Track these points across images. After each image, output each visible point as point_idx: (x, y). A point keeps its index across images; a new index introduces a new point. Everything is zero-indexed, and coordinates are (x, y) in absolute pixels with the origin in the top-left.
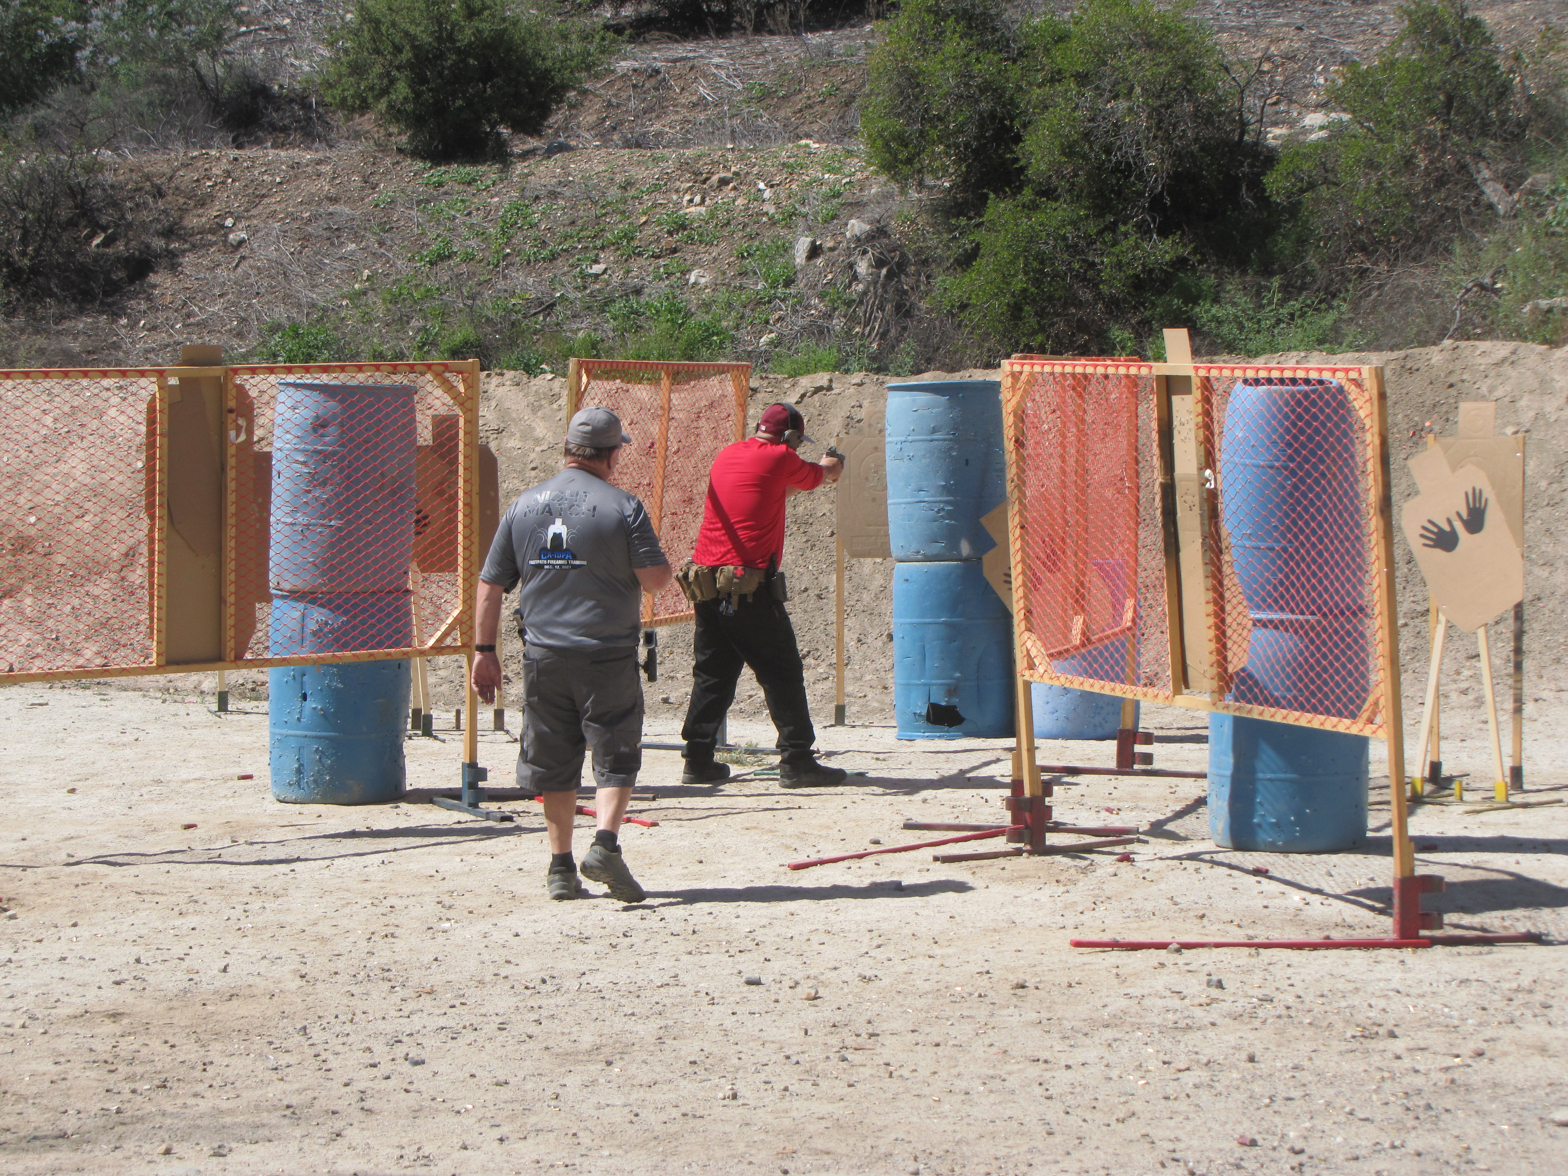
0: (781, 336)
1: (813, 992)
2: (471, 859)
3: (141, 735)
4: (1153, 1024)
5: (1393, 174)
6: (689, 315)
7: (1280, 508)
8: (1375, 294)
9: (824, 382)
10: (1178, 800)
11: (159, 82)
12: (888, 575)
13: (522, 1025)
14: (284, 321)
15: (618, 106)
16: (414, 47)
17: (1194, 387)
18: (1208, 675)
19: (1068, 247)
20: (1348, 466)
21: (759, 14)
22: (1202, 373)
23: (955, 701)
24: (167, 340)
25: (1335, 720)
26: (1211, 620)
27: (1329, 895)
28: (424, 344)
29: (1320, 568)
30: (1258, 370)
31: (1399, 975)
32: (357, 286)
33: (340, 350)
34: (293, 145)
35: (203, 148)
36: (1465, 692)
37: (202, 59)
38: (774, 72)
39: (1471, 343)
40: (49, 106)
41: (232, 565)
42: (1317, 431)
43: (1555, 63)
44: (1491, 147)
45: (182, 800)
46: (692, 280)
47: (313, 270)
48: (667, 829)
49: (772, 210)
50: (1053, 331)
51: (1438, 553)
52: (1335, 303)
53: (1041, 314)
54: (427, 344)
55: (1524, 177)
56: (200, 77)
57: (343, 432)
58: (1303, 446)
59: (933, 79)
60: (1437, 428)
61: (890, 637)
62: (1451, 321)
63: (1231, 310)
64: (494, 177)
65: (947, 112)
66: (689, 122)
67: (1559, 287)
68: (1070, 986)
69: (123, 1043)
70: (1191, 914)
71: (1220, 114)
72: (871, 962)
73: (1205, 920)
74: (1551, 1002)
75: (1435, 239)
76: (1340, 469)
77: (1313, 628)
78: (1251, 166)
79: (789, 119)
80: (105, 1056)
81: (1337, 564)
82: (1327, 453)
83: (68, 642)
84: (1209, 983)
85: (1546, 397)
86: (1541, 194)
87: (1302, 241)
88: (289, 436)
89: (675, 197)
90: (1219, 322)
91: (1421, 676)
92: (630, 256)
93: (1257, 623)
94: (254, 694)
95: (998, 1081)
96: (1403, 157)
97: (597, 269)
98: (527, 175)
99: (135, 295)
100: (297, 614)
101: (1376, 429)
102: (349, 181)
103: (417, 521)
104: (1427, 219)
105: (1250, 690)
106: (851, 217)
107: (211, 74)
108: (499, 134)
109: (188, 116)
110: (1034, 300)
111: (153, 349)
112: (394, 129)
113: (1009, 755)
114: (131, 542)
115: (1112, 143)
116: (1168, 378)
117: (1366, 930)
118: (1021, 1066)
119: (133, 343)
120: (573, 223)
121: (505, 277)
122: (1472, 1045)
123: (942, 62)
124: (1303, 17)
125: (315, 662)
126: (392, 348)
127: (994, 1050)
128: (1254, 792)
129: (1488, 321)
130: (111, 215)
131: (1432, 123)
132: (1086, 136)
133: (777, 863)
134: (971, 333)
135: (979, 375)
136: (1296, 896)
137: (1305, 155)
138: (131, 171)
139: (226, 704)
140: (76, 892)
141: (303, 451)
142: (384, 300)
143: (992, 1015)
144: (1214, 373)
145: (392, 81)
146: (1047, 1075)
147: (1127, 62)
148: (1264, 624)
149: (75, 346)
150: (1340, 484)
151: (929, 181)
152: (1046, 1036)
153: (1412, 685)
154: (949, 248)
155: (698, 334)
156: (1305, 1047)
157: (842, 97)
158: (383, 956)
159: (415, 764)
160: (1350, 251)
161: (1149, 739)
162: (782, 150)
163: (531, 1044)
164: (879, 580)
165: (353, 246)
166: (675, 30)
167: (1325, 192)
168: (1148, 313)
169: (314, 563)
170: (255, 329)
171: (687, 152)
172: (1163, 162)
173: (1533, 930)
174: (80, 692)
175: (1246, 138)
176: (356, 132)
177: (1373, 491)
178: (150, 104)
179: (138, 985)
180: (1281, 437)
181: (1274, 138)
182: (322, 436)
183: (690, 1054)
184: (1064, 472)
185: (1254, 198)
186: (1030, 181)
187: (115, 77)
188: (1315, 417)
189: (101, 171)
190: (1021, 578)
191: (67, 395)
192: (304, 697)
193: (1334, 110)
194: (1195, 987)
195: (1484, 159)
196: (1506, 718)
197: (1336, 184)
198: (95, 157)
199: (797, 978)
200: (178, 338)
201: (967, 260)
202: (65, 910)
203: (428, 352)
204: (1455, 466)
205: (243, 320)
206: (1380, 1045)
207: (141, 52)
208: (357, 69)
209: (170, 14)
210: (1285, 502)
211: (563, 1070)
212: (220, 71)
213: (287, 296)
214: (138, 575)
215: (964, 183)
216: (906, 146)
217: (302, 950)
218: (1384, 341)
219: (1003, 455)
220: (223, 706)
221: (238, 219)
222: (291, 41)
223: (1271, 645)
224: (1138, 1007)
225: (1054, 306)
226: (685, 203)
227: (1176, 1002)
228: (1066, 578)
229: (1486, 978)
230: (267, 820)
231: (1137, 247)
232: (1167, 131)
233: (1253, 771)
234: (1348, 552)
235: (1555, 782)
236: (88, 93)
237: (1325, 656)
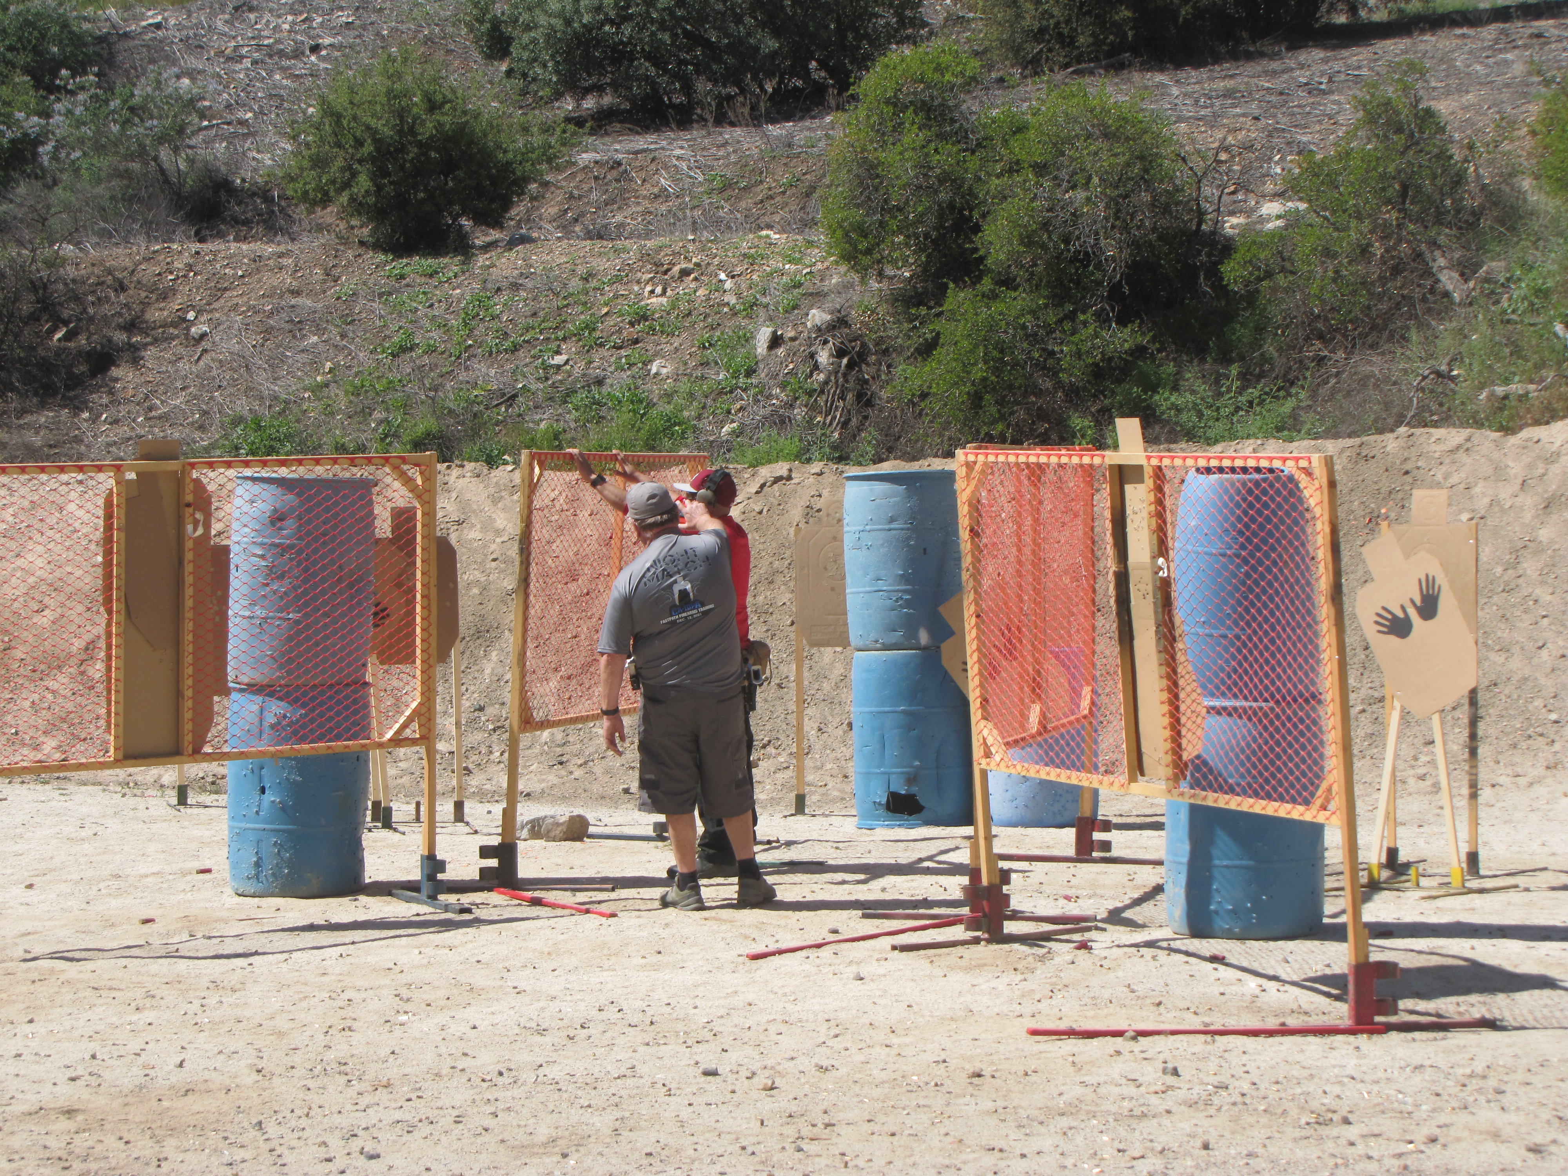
0: (742, 426)
1: (770, 1083)
2: (430, 951)
3: (100, 830)
4: (1108, 1112)
5: (1350, 263)
6: (650, 405)
7: (1232, 595)
8: (1333, 381)
9: (784, 472)
10: (1136, 887)
11: (121, 176)
12: (848, 664)
13: (478, 1118)
14: (246, 413)
15: (580, 198)
16: (375, 141)
17: (1146, 476)
18: (1163, 762)
19: (1027, 336)
20: (1299, 554)
21: (720, 106)
22: (1155, 462)
23: (914, 789)
24: (129, 434)
25: (1289, 806)
26: (1166, 708)
27: (1285, 982)
28: (386, 436)
29: (1273, 655)
30: (1209, 459)
31: (1353, 1062)
32: (319, 378)
33: (302, 442)
34: (255, 238)
35: (164, 242)
36: (1422, 778)
37: (165, 154)
38: (736, 163)
39: (1426, 430)
40: (11, 201)
41: (190, 659)
42: (1268, 520)
43: (1509, 152)
44: (1447, 235)
45: (140, 894)
46: (654, 370)
47: (275, 363)
48: (626, 920)
49: (733, 300)
50: (1013, 420)
51: (1393, 639)
52: (1293, 391)
53: (1001, 402)
54: (389, 436)
55: (1478, 265)
56: (162, 171)
57: (301, 525)
58: (1255, 534)
59: (893, 170)
60: (1392, 515)
61: (850, 725)
62: (1408, 409)
63: (1190, 398)
64: (456, 269)
65: (907, 202)
66: (650, 213)
67: (1514, 374)
68: (1026, 1074)
69: (78, 1140)
70: (1148, 1001)
71: (1178, 203)
72: (828, 1051)
73: (1162, 1007)
74: (1503, 1088)
75: (1391, 327)
76: (1291, 557)
77: (1266, 715)
78: (1209, 255)
79: (750, 210)
80: (59, 1153)
81: (1289, 651)
82: (1278, 541)
83: (27, 737)
84: (1164, 1071)
85: (1500, 484)
86: (1496, 282)
87: (1260, 329)
88: (246, 530)
89: (636, 288)
90: (1179, 411)
91: (1377, 762)
92: (591, 347)
93: (1211, 710)
94: (214, 788)
95: (953, 1170)
96: (1359, 246)
97: (559, 360)
98: (489, 267)
99: (97, 389)
100: (255, 708)
101: (1326, 517)
102: (311, 275)
103: (376, 614)
104: (1383, 307)
105: (1205, 777)
106: (811, 307)
107: (173, 168)
108: (461, 226)
109: (150, 210)
110: (994, 389)
111: (115, 443)
112: (354, 222)
113: (967, 843)
114: (88, 637)
115: (1070, 233)
116: (1120, 467)
117: (1321, 1016)
118: (976, 1155)
119: (95, 436)
120: (534, 314)
121: (467, 369)
122: (1426, 1131)
123: (901, 153)
124: (1260, 107)
125: (273, 755)
126: (355, 440)
127: (949, 1139)
128: (1210, 879)
129: (1445, 408)
130: (73, 309)
131: (1388, 212)
132: (1045, 225)
133: (735, 953)
134: (931, 422)
135: (937, 464)
136: (1252, 983)
137: (1262, 243)
138: (93, 265)
139: (186, 798)
140: (32, 988)
141: (261, 544)
142: (346, 392)
143: (948, 1104)
144: (1166, 462)
145: (354, 175)
146: (1002, 1164)
147: (1085, 152)
148: (1218, 711)
149: (37, 440)
150: (1292, 573)
151: (889, 271)
152: (1002, 1125)
153: (1370, 771)
154: (909, 337)
155: (660, 424)
156: (1260, 1134)
157: (803, 188)
158: (341, 1049)
159: (375, 857)
160: (1307, 339)
161: (1107, 826)
162: (742, 241)
163: (487, 1137)
164: (839, 670)
165: (315, 339)
166: (637, 122)
167: (1282, 280)
168: (1107, 402)
169: (271, 656)
170: (217, 421)
171: (649, 244)
172: (1121, 251)
173: (1488, 1016)
174: (39, 787)
175: (1204, 227)
176: (318, 225)
177: (1324, 578)
178: (112, 198)
179: (94, 1081)
180: (1233, 525)
181: (1231, 227)
182: (280, 529)
183: (646, 1146)
184: (1020, 562)
185: (1212, 287)
186: (989, 271)
187: (77, 171)
188: (1266, 506)
189: (63, 265)
190: (976, 666)
191: (23, 491)
192: (263, 790)
193: (1290, 199)
194: (1151, 1074)
195: (1439, 247)
196: (1462, 803)
197: (1293, 273)
198: (57, 252)
199: (754, 1068)
200: (140, 431)
201: (927, 349)
202: (21, 1006)
203: (390, 444)
204: (1408, 553)
205: (205, 413)
206: (1333, 1131)
207: (104, 146)
208: (319, 163)
209: (132, 109)
210: (1237, 590)
211: (519, 1162)
212: (183, 166)
213: (249, 389)
214: (97, 670)
215: (923, 272)
216: (866, 237)
217: (259, 1044)
218: (1343, 428)
219: (958, 545)
220: (182, 800)
221: (199, 313)
222: (253, 134)
223: (1224, 732)
224: (1093, 1095)
225: (1014, 395)
226: (646, 294)
227: (1131, 1090)
228: (1022, 666)
229: (1441, 1063)
230: (225, 914)
231: (1096, 335)
232: (1124, 221)
233: (1209, 858)
234: (1300, 639)
235: (1512, 867)
236: (50, 188)
237: (1278, 744)
